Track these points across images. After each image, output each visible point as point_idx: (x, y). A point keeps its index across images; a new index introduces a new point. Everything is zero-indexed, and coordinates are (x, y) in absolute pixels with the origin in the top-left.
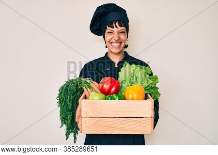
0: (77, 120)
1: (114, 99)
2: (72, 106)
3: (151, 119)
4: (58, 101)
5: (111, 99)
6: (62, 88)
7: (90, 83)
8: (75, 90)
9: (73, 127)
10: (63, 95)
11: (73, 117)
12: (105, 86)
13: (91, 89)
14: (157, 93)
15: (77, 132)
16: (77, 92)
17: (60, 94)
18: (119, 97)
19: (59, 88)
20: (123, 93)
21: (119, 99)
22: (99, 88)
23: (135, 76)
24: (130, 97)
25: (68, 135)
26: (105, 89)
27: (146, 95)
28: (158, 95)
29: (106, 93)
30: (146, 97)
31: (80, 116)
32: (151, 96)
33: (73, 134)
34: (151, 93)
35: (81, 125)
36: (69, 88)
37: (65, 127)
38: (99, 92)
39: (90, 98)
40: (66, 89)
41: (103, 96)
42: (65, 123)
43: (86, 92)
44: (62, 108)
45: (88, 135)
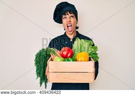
0: (46, 74)
1: (70, 61)
2: (44, 65)
3: (92, 73)
4: (35, 62)
5: (68, 61)
6: (38, 54)
7: (55, 51)
8: (45, 55)
9: (44, 79)
10: (38, 58)
11: (44, 72)
12: (64, 53)
13: (55, 55)
14: (97, 57)
15: (47, 82)
16: (47, 56)
17: (36, 58)
18: (72, 59)
19: (35, 54)
20: (75, 57)
21: (73, 61)
22: (60, 54)
23: (83, 46)
24: (80, 59)
25: (41, 84)
26: (64, 55)
27: (90, 58)
28: (98, 58)
29: (65, 57)
30: (90, 60)
31: (48, 72)
32: (93, 59)
33: (44, 83)
34: (93, 57)
35: (49, 77)
36: (42, 54)
37: (39, 78)
38: (60, 56)
39: (55, 60)
40: (40, 55)
41: (62, 59)
42: (39, 76)
43: (52, 56)
44: (37, 66)
45: (53, 84)
